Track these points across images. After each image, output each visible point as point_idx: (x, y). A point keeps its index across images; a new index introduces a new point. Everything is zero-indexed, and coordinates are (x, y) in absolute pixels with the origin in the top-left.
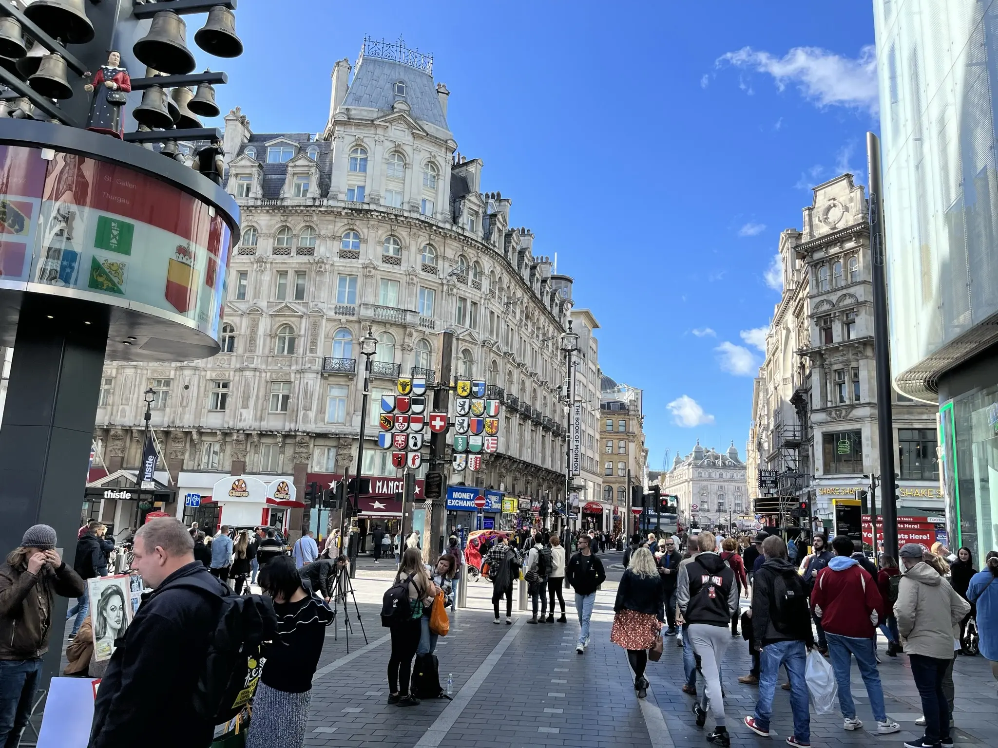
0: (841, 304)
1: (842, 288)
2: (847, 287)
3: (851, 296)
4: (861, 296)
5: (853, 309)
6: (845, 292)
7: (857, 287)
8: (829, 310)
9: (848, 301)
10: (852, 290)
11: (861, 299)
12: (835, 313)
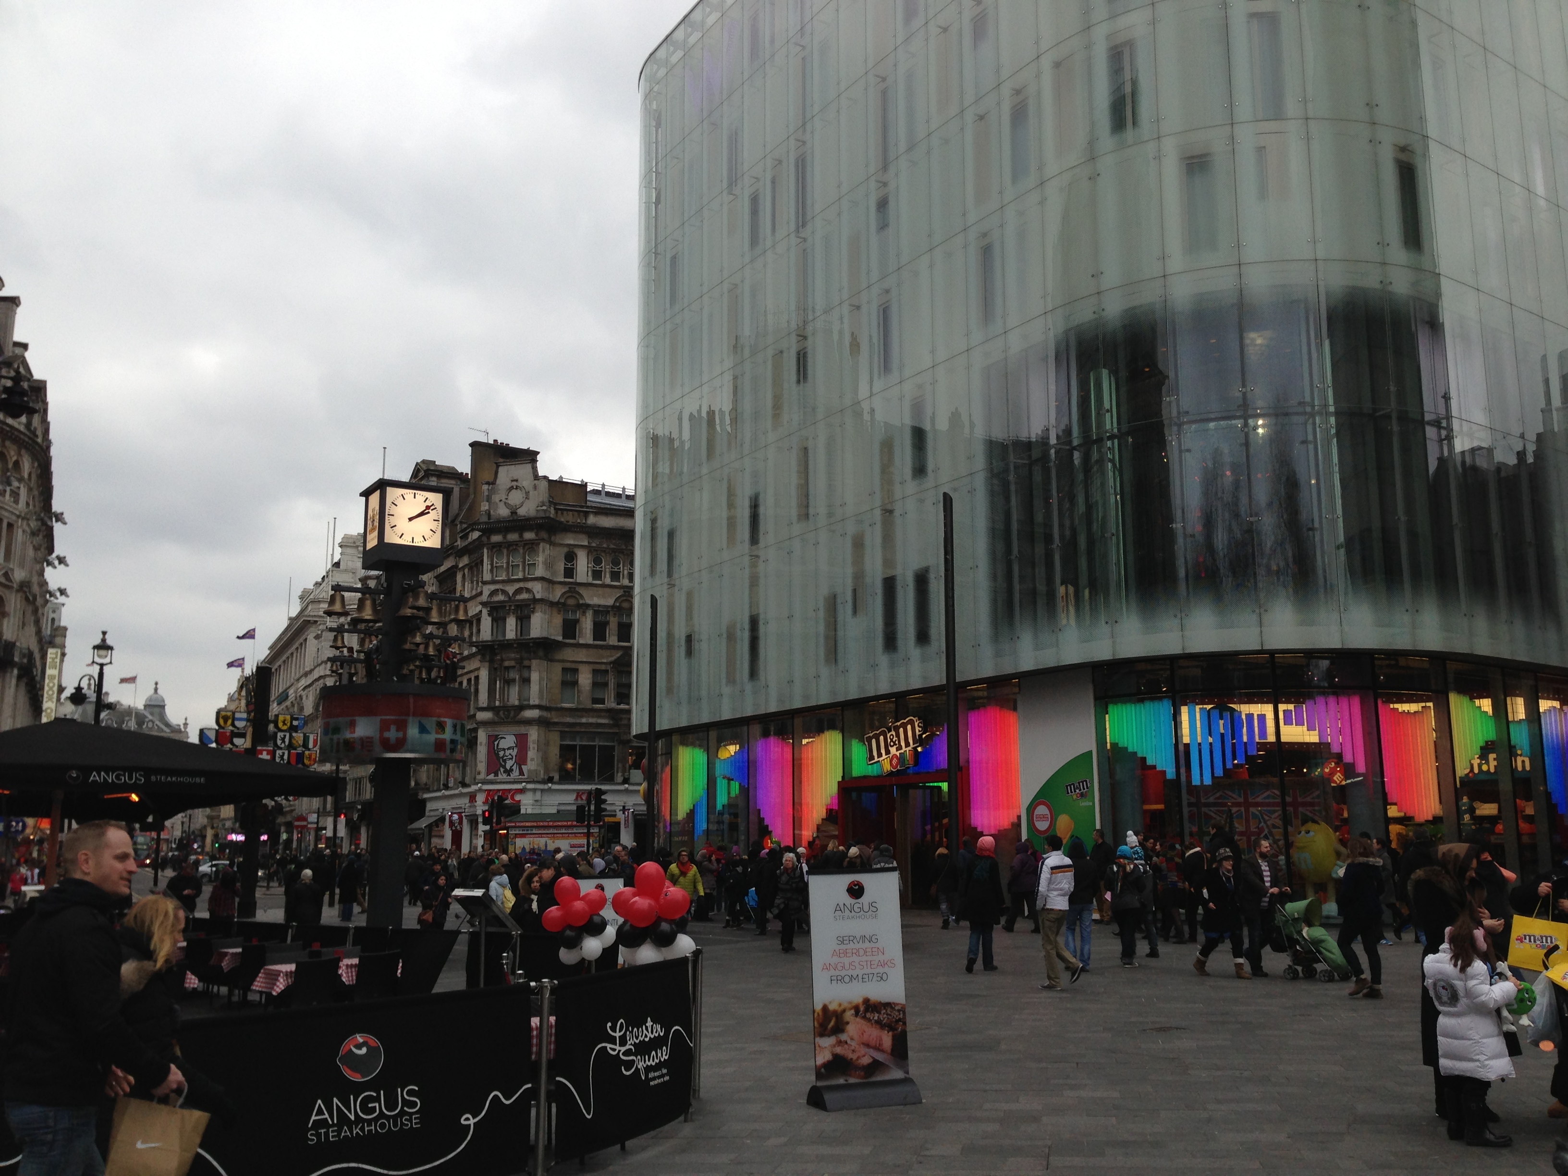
0: (518, 597)
1: (519, 580)
2: (525, 580)
3: (528, 590)
4: (538, 592)
5: (530, 605)
6: (521, 585)
7: (536, 583)
8: (504, 602)
9: (524, 596)
10: (529, 585)
11: (538, 596)
12: (510, 606)
